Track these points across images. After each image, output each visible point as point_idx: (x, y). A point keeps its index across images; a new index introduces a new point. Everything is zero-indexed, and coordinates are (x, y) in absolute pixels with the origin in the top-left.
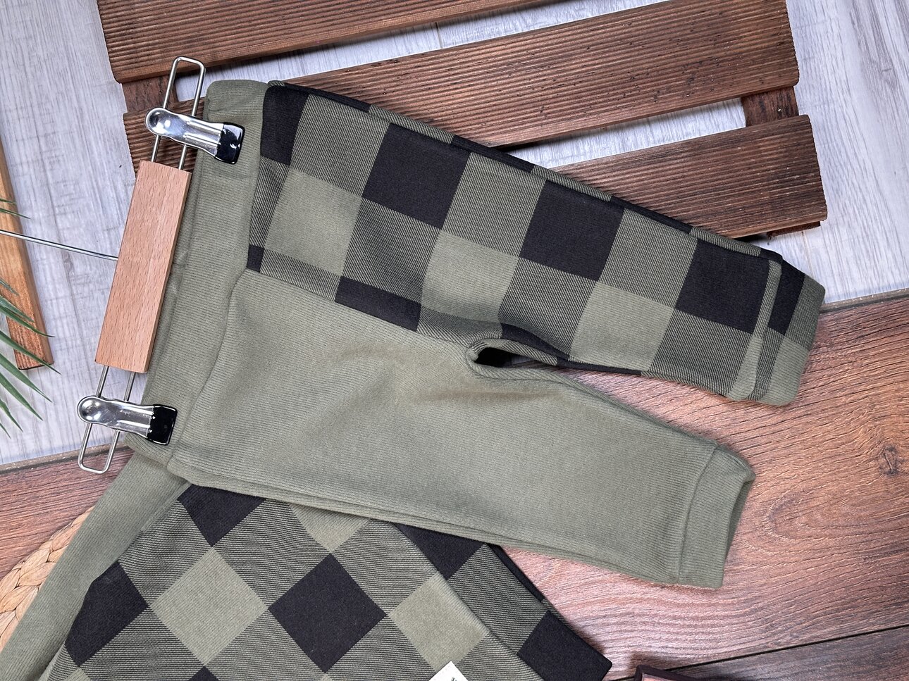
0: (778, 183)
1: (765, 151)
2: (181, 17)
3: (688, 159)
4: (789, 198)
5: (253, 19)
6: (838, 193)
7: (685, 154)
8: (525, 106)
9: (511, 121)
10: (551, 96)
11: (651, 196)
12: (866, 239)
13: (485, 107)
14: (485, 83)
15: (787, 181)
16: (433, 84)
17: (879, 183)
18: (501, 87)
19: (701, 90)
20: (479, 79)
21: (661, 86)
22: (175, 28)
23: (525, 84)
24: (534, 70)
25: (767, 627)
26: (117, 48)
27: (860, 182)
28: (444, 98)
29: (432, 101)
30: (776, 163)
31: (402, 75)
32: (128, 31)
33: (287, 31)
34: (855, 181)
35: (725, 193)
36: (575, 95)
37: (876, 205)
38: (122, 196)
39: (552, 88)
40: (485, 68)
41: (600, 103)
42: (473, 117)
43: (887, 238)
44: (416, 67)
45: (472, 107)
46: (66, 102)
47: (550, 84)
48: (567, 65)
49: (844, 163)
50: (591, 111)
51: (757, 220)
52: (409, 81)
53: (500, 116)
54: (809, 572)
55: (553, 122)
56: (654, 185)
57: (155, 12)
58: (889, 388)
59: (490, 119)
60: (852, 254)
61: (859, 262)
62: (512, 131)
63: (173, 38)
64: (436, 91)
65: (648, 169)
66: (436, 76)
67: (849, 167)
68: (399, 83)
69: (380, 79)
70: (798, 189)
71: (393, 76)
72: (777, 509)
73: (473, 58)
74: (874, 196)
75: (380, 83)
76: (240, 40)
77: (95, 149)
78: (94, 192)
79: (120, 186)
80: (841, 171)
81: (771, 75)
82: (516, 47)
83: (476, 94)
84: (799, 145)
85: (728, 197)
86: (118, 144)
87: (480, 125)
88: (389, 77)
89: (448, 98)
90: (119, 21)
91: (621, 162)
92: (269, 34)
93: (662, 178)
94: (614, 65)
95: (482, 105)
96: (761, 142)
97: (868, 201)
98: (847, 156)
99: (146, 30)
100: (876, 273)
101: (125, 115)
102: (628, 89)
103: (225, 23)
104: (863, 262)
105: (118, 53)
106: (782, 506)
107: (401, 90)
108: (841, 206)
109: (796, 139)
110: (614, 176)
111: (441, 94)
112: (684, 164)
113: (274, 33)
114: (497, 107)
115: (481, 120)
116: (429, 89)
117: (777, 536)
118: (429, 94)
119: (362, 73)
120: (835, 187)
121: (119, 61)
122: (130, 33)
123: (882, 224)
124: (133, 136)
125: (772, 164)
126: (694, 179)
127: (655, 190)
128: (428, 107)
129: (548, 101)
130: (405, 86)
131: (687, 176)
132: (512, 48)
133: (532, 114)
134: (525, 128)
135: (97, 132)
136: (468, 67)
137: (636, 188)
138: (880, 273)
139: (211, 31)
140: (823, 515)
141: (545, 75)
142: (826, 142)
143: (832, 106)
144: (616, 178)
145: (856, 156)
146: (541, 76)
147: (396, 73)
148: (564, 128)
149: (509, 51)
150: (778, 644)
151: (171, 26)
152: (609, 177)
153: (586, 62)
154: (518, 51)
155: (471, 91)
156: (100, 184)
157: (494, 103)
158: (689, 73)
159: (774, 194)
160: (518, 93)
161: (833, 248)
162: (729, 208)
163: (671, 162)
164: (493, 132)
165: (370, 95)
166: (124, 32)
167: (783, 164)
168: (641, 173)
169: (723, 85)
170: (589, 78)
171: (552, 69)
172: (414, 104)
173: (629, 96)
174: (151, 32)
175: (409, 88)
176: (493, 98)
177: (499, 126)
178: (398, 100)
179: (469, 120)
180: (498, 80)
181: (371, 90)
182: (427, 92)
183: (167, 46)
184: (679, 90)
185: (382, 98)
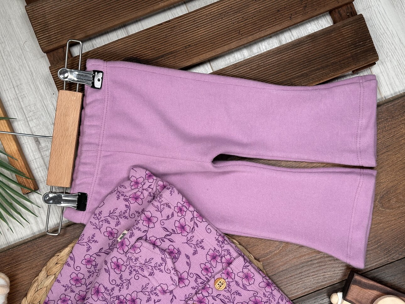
0: (354, 47)
1: (345, 33)
2: (68, 18)
3: (310, 43)
4: (359, 53)
5: (101, 13)
6: (382, 47)
7: (308, 41)
8: (231, 32)
9: (226, 40)
10: (242, 25)
11: (296, 63)
12: (399, 66)
13: (213, 36)
14: (211, 25)
15: (358, 46)
16: (188, 29)
17: (401, 39)
18: (218, 25)
19: (311, 11)
20: (208, 23)
21: (292, 12)
22: (66, 23)
23: (230, 22)
24: (232, 15)
26: (41, 37)
27: (392, 40)
29: (188, 37)
30: (351, 38)
31: (173, 27)
32: (45, 29)
33: (117, 16)
34: (389, 41)
35: (330, 56)
36: (253, 23)
37: (401, 49)
39: (242, 22)
40: (210, 18)
41: (265, 24)
42: (209, 41)
44: (178, 23)
45: (207, 37)
46: (24, 69)
47: (241, 20)
48: (247, 10)
49: (383, 33)
50: (262, 29)
51: (347, 66)
52: (176, 30)
53: (220, 39)
54: (402, 223)
55: (245, 37)
56: (296, 58)
57: (56, 18)
59: (216, 40)
60: (394, 74)
61: (398, 77)
62: (227, 44)
63: (66, 28)
64: (189, 32)
65: (292, 51)
66: (188, 25)
67: (386, 34)
68: (172, 31)
69: (163, 31)
70: (363, 48)
71: (169, 29)
72: (381, 197)
73: (204, 14)
74: (400, 46)
75: (164, 33)
76: (97, 24)
77: (40, 88)
78: (44, 108)
80: (382, 37)
82: (222, 5)
83: (208, 30)
84: (360, 28)
85: (332, 58)
86: (50, 83)
87: (212, 44)
88: (167, 29)
89: (195, 34)
90: (40, 25)
91: (279, 50)
92: (109, 19)
93: (299, 54)
94: (269, 6)
95: (212, 35)
96: (342, 30)
98: (384, 29)
99: (53, 27)
101: (49, 67)
102: (277, 16)
103: (89, 17)
104: (400, 77)
105: (42, 39)
106: (384, 195)
107: (174, 34)
108: (385, 53)
109: (359, 26)
110: (277, 57)
111: (192, 33)
112: (309, 46)
113: (111, 18)
114: (219, 35)
115: (212, 42)
116: (186, 32)
117: (384, 209)
118: (186, 34)
119: (154, 29)
121: (43, 43)
122: (46, 29)
125: (349, 39)
126: (315, 52)
127: (297, 60)
128: (187, 40)
129: (241, 28)
130: (175, 32)
131: (311, 51)
133: (235, 35)
134: (233, 42)
136: (202, 18)
137: (288, 61)
139: (83, 22)
140: (403, 196)
141: (238, 16)
143: (372, 8)
144: (279, 58)
145: (388, 29)
146: (236, 17)
147: (170, 27)
148: (250, 38)
149: (220, 8)
151: (64, 23)
152: (275, 58)
153: (256, 7)
154: (224, 8)
155: (205, 29)
156: (46, 104)
157: (217, 33)
158: (304, 4)
159: (353, 52)
160: (227, 27)
161: (385, 73)
162: (333, 62)
163: (303, 46)
164: (219, 46)
165: (160, 39)
166: (43, 29)
167: (354, 38)
168: (289, 53)
169: (320, 7)
170: (258, 14)
171: (241, 12)
172: (180, 40)
173: (278, 19)
174: (55, 27)
175: (177, 33)
176: (216, 31)
177: (221, 43)
178: (173, 39)
179: (206, 43)
180: (217, 22)
181: (160, 37)
182: (185, 33)
183: (63, 33)
184: (301, 13)
185: (165, 39)
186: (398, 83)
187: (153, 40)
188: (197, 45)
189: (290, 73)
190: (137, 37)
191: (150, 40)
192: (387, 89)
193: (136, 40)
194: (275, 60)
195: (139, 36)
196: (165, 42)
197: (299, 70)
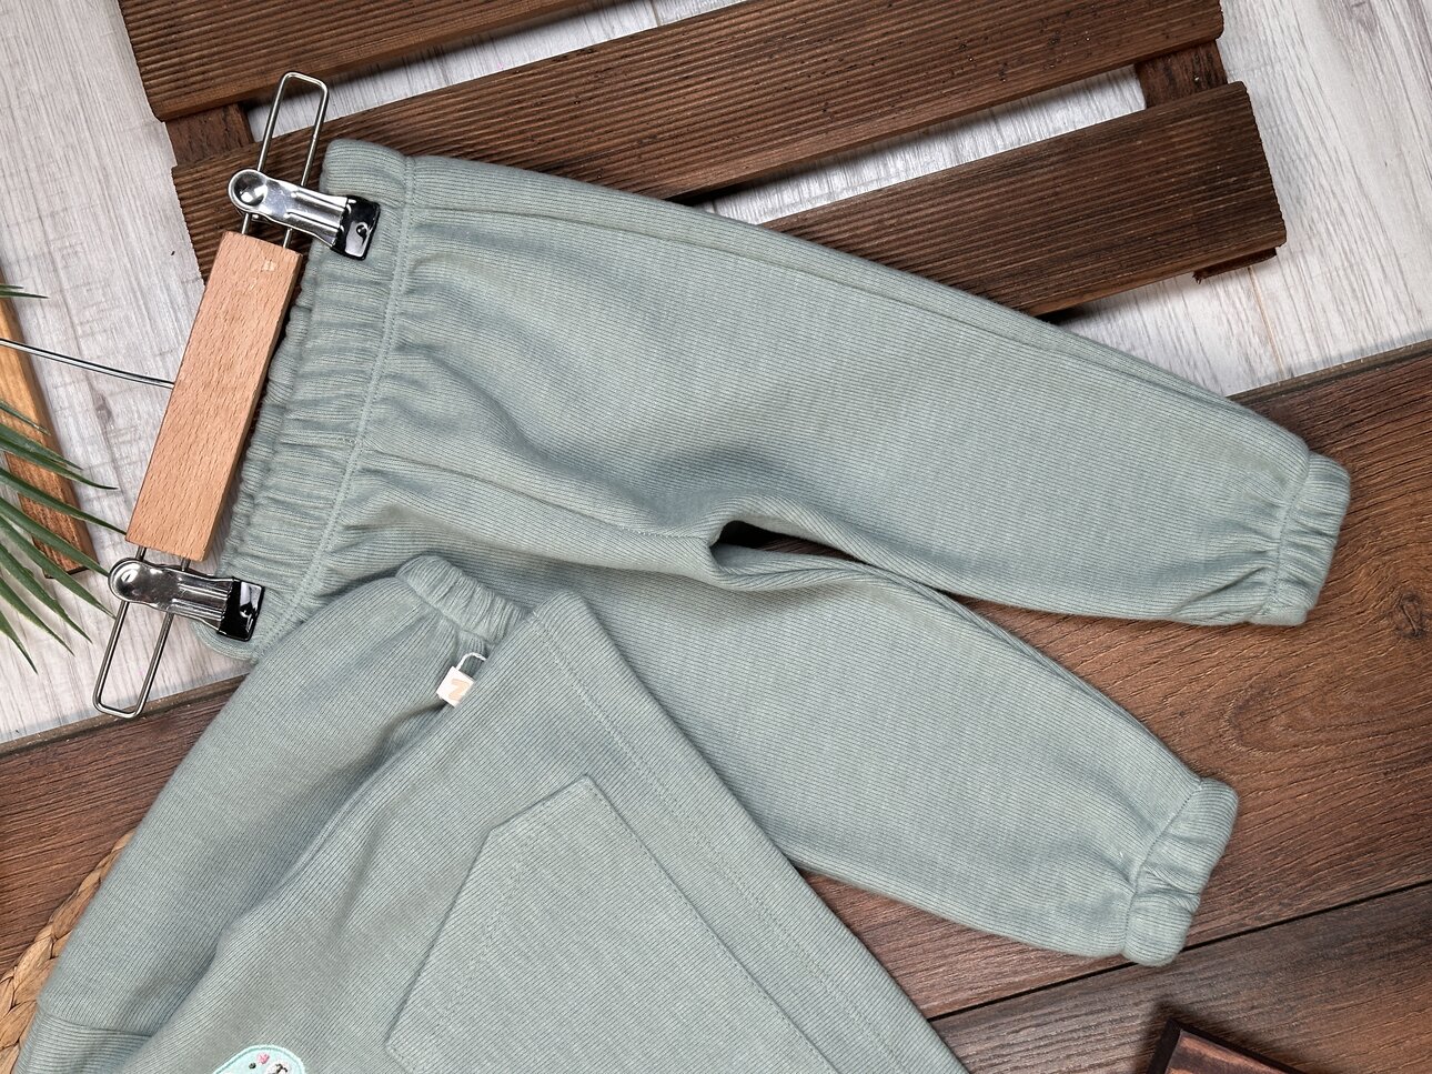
0: (1204, 191)
1: (1180, 143)
2: (249, 9)
3: (1061, 165)
4: (1223, 213)
6: (1299, 203)
7: (1055, 159)
8: (798, 104)
9: (778, 130)
10: (837, 85)
11: (1008, 228)
12: (1349, 271)
13: (736, 111)
14: (732, 73)
15: (1218, 187)
16: (652, 81)
17: (1363, 182)
18: (757, 78)
19: (1072, 56)
20: (723, 68)
21: (1008, 56)
22: (241, 27)
23: (795, 70)
24: (808, 47)
25: (1241, 894)
26: (153, 66)
27: (1332, 182)
28: (671, 103)
29: (651, 109)
30: (1199, 161)
31: (602, 72)
32: (168, 38)
33: (417, 18)
34: (1324, 182)
35: (1122, 214)
36: (875, 81)
37: (1362, 217)
38: (180, 299)
39: (837, 73)
40: (731, 50)
41: (914, 89)
42: (720, 128)
43: (1382, 266)
44: (622, 57)
45: (716, 113)
46: (81, 160)
47: (834, 67)
49: (1306, 155)
50: (903, 104)
51: (1177, 253)
52: (614, 80)
53: (760, 124)
54: (1301, 801)
55: (844, 125)
58: (1400, 502)
59: (745, 128)
60: (1329, 295)
61: (1341, 308)
62: (781, 145)
63: (240, 43)
64: (657, 91)
65: (998, 187)
66: (656, 68)
67: (1313, 160)
68: (597, 85)
69: (568, 80)
70: (1237, 198)
71: (588, 74)
72: (1240, 708)
73: (711, 36)
74: (1356, 202)
75: (569, 88)
76: (346, 36)
77: (130, 229)
78: (135, 297)
79: (175, 286)
80: (1301, 168)
81: (1178, 23)
82: (776, 12)
83: (721, 92)
84: (1232, 128)
85: (1128, 220)
86: (166, 217)
87: (730, 140)
88: (582, 76)
89: (676, 101)
90: (153, 23)
91: (954, 180)
92: (391, 24)
94: (932, 28)
95: (731, 109)
96: (1171, 129)
97: (1347, 209)
98: (1309, 143)
99: (197, 35)
100: (1370, 323)
101: (173, 169)
102: (957, 64)
103: (320, 13)
104: (1348, 308)
105: (157, 73)
106: (1248, 701)
107: (603, 94)
108: (1306, 223)
109: (1227, 121)
110: (947, 202)
111: (666, 96)
112: (1054, 175)
113: (398, 23)
114: (755, 109)
115: (731, 132)
116: (647, 90)
117: (1244, 749)
118: (646, 98)
119: (540, 73)
120: (1293, 194)
121: (158, 85)
122: (172, 41)
123: (1372, 245)
124: (190, 201)
125: (1193, 163)
126: (1073, 197)
128: (646, 118)
129: (833, 94)
130: (608, 89)
131: (1062, 192)
132: (770, 14)
133: (810, 116)
134: (801, 139)
135: (132, 202)
136: (705, 50)
137: (983, 219)
138: (1376, 322)
139: (298, 27)
140: (1313, 710)
141: (826, 53)
142: (1273, 124)
143: (1277, 68)
144: (950, 205)
145: (1323, 143)
146: (819, 55)
147: (592, 69)
148: (862, 132)
149: (766, 19)
150: (1260, 919)
151: (234, 25)
152: (938, 204)
153: (887, 27)
154: (780, 20)
155: (712, 87)
156: (143, 283)
157: (749, 103)
158: (1052, 31)
159: (1201, 208)
160: (786, 85)
161: (1300, 290)
162: (1131, 236)
163: (1035, 173)
164: (752, 149)
165: (554, 108)
166: (162, 40)
167: (1210, 161)
168: (988, 194)
169: (1105, 46)
170: (895, 52)
171: (836, 42)
172: (624, 116)
173: (959, 75)
174: (204, 37)
175: (615, 91)
176: (747, 96)
177: (761, 139)
178: (598, 111)
179: (712, 134)
180: (753, 66)
181: (556, 99)
182: (643, 95)
183: (231, 57)
184: (1037, 59)
185: (573, 110)
186: (1338, 328)
187: (531, 107)
188: (680, 140)
189: (984, 261)
190: (478, 93)
191: (522, 108)
192: (1300, 346)
193: (476, 102)
194: (938, 212)
195: (485, 92)
196: (572, 118)
197: (1017, 252)
